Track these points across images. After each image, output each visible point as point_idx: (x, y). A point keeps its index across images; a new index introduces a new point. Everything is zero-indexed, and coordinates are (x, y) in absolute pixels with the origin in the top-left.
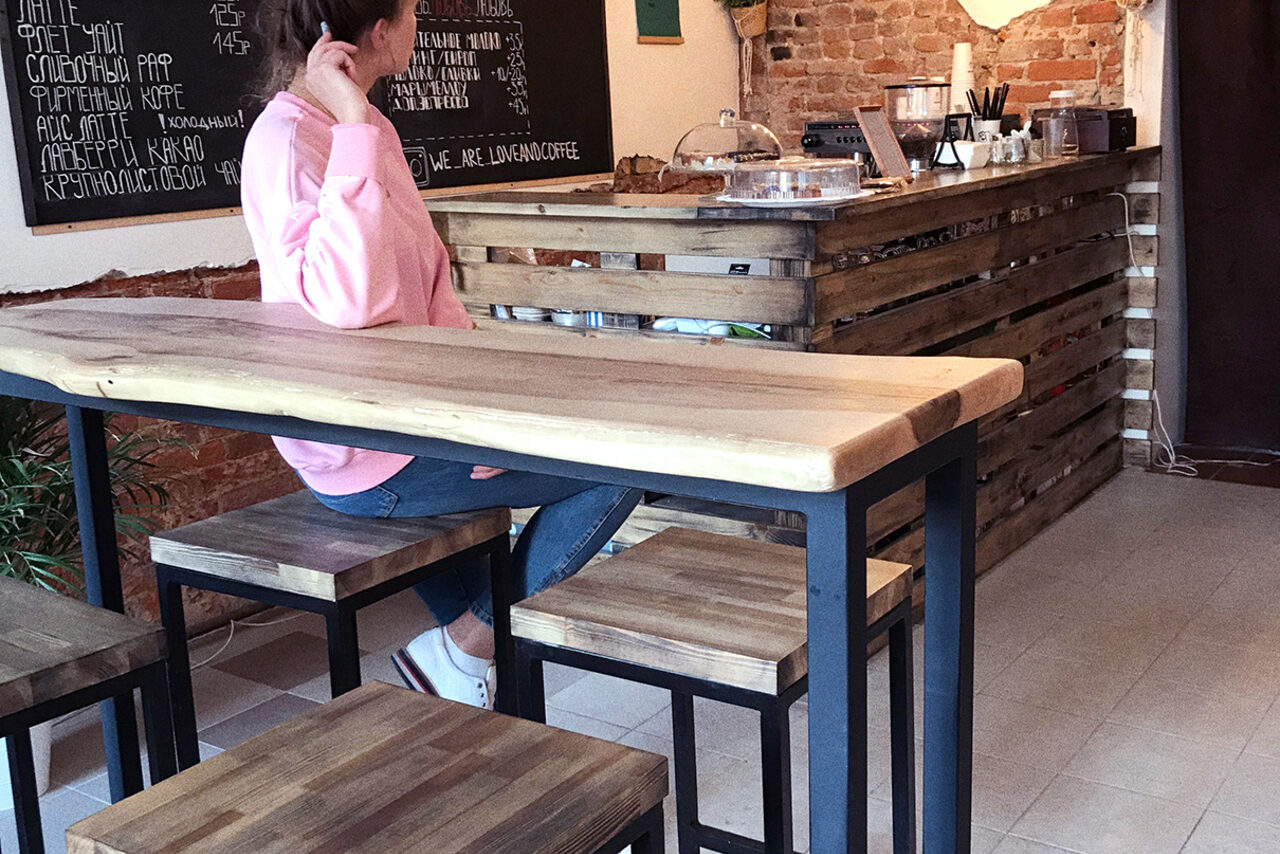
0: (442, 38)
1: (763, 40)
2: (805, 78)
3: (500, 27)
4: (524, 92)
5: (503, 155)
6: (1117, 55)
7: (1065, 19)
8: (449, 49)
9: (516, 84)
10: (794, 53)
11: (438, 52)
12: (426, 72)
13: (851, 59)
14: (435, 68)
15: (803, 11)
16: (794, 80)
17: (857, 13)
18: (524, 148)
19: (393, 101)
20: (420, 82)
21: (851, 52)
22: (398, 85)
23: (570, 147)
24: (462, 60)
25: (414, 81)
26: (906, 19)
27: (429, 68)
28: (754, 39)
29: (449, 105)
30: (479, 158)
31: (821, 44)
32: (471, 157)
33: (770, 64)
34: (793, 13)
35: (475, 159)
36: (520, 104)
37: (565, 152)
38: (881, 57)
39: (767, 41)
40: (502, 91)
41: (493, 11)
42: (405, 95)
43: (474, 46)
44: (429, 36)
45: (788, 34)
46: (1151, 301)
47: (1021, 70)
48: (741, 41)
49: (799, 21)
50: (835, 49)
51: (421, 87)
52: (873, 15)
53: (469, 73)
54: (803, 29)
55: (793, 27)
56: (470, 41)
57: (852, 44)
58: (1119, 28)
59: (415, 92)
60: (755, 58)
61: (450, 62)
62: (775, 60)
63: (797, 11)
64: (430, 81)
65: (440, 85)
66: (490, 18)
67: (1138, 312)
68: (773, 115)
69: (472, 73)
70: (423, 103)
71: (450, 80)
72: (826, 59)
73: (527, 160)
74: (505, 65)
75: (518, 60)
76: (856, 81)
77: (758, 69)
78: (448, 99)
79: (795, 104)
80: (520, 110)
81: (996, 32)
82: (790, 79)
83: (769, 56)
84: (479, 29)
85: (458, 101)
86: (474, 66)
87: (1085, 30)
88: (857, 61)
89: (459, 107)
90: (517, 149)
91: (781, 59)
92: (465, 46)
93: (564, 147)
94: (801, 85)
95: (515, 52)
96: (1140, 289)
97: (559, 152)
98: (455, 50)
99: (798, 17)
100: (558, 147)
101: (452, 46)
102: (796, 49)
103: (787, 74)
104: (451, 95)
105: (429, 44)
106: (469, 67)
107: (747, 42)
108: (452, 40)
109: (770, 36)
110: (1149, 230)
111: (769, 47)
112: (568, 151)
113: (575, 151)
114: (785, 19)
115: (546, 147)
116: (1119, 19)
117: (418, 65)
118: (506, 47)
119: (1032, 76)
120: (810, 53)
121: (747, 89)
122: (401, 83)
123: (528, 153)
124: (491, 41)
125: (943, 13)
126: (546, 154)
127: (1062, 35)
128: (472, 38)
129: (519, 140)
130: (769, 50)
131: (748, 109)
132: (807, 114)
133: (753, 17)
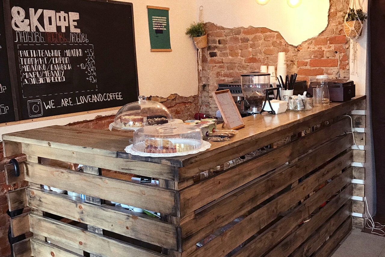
0: (51, 52)
1: (206, 50)
2: (222, 64)
3: (83, 47)
4: (95, 74)
5: (83, 100)
6: (346, 58)
7: (324, 42)
8: (55, 57)
9: (90, 69)
10: (218, 54)
11: (49, 59)
12: (42, 67)
13: (239, 57)
14: (47, 65)
15: (221, 38)
16: (218, 65)
17: (241, 39)
18: (94, 96)
19: (23, 79)
20: (39, 72)
21: (239, 55)
22: (26, 74)
23: (118, 94)
24: (62, 61)
25: (35, 71)
26: (260, 42)
27: (44, 65)
28: (203, 49)
29: (55, 80)
30: (70, 102)
31: (228, 51)
32: (66, 102)
33: (209, 58)
34: (217, 39)
35: (68, 102)
36: (92, 78)
37: (115, 97)
38: (251, 56)
39: (208, 50)
40: (84, 74)
41: (78, 40)
42: (30, 77)
43: (68, 54)
44: (44, 52)
45: (216, 47)
46: (363, 160)
47: (307, 63)
48: (198, 50)
49: (220, 42)
50: (233, 53)
51: (39, 73)
52: (247, 40)
53: (65, 66)
54: (221, 46)
55: (218, 45)
56: (66, 53)
57: (240, 51)
58: (347, 46)
59: (36, 76)
60: (203, 56)
61: (55, 61)
62: (211, 57)
63: (219, 38)
64: (44, 71)
65: (50, 72)
66: (77, 43)
67: (358, 164)
68: (210, 78)
69: (67, 66)
70: (40, 80)
71: (55, 70)
72: (230, 57)
73: (96, 101)
74: (85, 62)
75: (91, 60)
76: (242, 66)
77: (204, 60)
78: (54, 78)
79: (218, 74)
80: (92, 80)
81: (296, 47)
82: (216, 65)
83: (209, 56)
84: (71, 48)
85: (59, 78)
86: (68, 63)
87: (333, 47)
88: (242, 58)
89: (60, 81)
90: (91, 97)
91: (213, 57)
92: (63, 55)
93: (114, 95)
94: (220, 67)
95: (90, 57)
96: (358, 155)
97: (113, 97)
98: (58, 57)
99: (219, 41)
100: (112, 95)
101: (56, 55)
102: (218, 53)
103: (215, 62)
104: (55, 76)
105: (44, 55)
106: (66, 64)
107: (200, 50)
108: (57, 53)
110: (361, 130)
111: (209, 52)
112: (117, 96)
113: (120, 96)
114: (214, 41)
115: (106, 96)
116: (347, 42)
117: (37, 64)
118: (85, 55)
119: (312, 64)
120: (225, 55)
121: (200, 68)
122: (28, 72)
123: (95, 98)
124: (78, 53)
125: (275, 39)
126: (106, 98)
127: (323, 49)
128: (68, 52)
129: (92, 93)
130: (209, 53)
131: (201, 76)
132: (223, 78)
133: (202, 41)
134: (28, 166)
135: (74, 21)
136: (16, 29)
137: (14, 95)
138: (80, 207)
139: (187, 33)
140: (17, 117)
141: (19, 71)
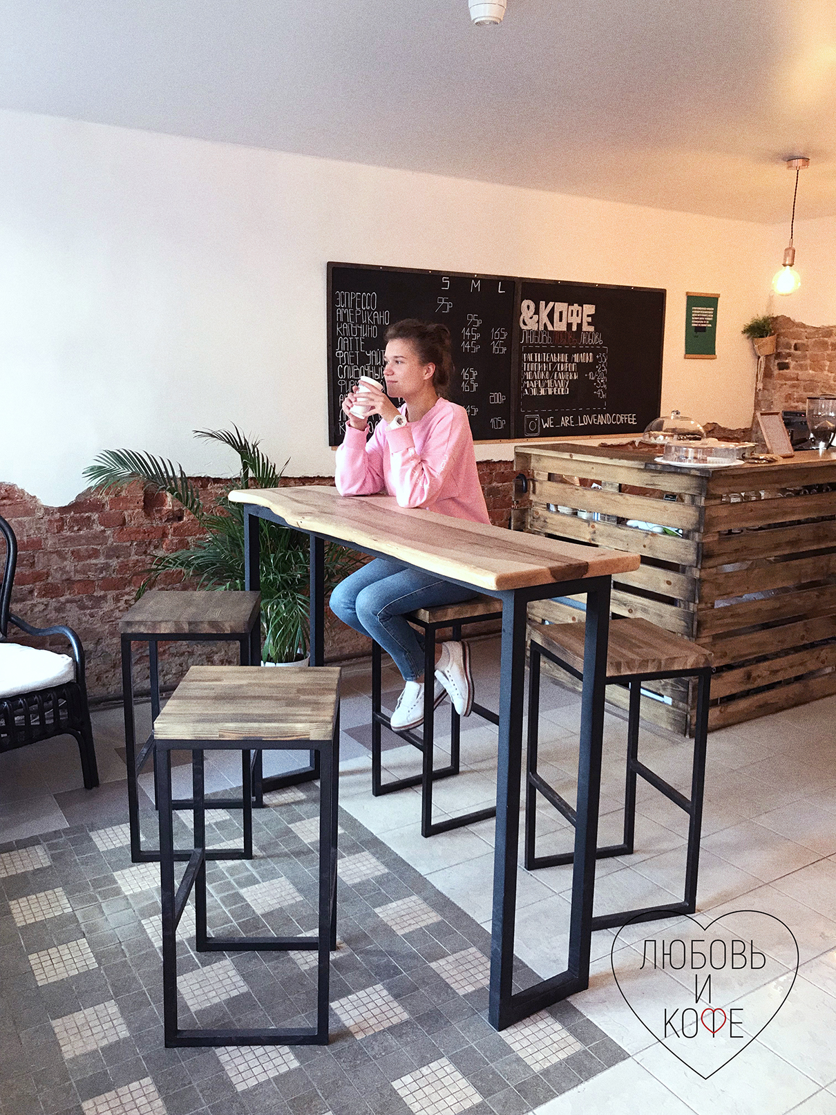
0: (557, 356)
1: (773, 358)
2: (796, 382)
3: (594, 350)
4: (605, 386)
5: (587, 420)
8: (560, 362)
9: (600, 381)
10: (791, 366)
11: (554, 364)
12: (545, 374)
13: (826, 373)
14: (550, 373)
15: (799, 341)
16: (789, 383)
18: (600, 417)
19: (524, 389)
20: (541, 380)
21: (827, 368)
22: (528, 382)
23: (631, 417)
24: (568, 369)
25: (538, 380)
27: (547, 372)
28: (767, 357)
29: (557, 392)
30: (571, 422)
31: (808, 362)
32: (566, 421)
33: (776, 372)
34: (793, 342)
35: (569, 422)
36: (601, 392)
37: (627, 420)
39: (776, 358)
40: (591, 386)
41: (591, 341)
42: (531, 387)
43: (576, 360)
44: (549, 356)
45: (789, 355)
48: (759, 357)
49: (796, 347)
50: (816, 365)
51: (541, 382)
53: (571, 376)
54: (798, 352)
55: (792, 351)
56: (574, 358)
57: (828, 363)
59: (537, 385)
60: (767, 368)
61: (560, 369)
62: (780, 369)
63: (795, 341)
64: (547, 380)
65: (553, 382)
66: (588, 345)
68: (775, 402)
69: (573, 375)
70: (541, 392)
71: (559, 379)
72: (811, 371)
73: (602, 423)
74: (595, 371)
75: (603, 368)
76: (828, 386)
77: (768, 374)
78: (557, 389)
79: (789, 397)
80: (601, 395)
82: (787, 382)
83: (776, 367)
84: (580, 351)
85: (562, 390)
86: (575, 371)
88: (830, 374)
89: (563, 393)
90: (596, 418)
91: (783, 369)
92: (571, 360)
93: (627, 417)
94: (793, 386)
95: (601, 364)
97: (624, 420)
98: (564, 363)
99: (796, 344)
100: (623, 417)
101: (562, 361)
102: (792, 364)
103: (785, 379)
104: (559, 387)
105: (549, 359)
106: (572, 372)
107: (762, 359)
108: (564, 357)
109: (778, 355)
111: (777, 362)
112: (629, 419)
113: (634, 419)
114: (788, 346)
115: (615, 417)
117: (541, 371)
118: (596, 361)
120: (802, 367)
121: (760, 386)
122: (530, 380)
123: (602, 420)
124: (587, 358)
126: (614, 420)
128: (576, 356)
129: (598, 413)
130: (776, 364)
131: (760, 398)
132: (796, 404)
133: (767, 344)
134: (536, 483)
135: (588, 316)
136: (523, 327)
137: (513, 409)
138: (593, 527)
139: (744, 332)
140: (513, 434)
141: (521, 378)
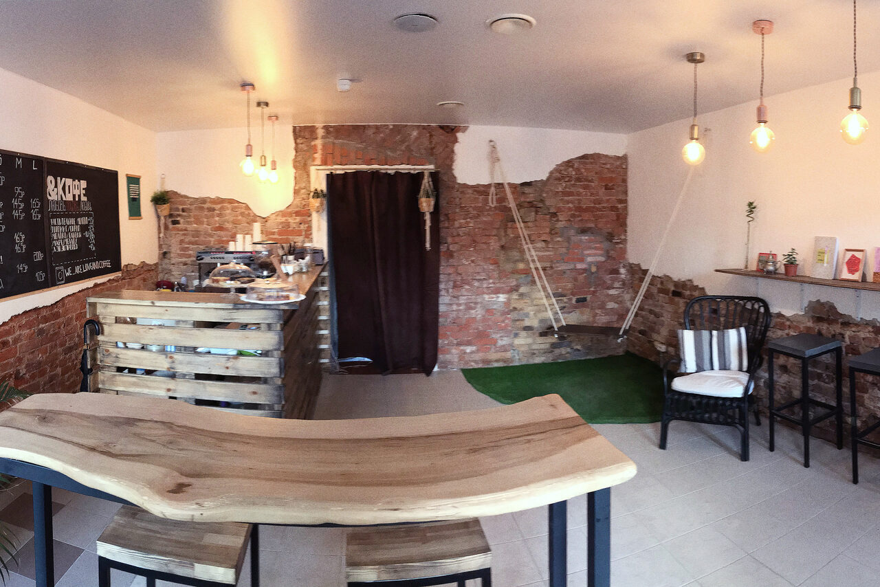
0: (69, 220)
1: (169, 217)
2: (186, 232)
3: (87, 215)
4: (94, 241)
5: (88, 267)
6: (310, 228)
7: (290, 214)
8: (72, 225)
9: (91, 237)
11: (68, 226)
12: (64, 235)
13: (205, 226)
14: (67, 233)
15: (185, 207)
16: (181, 233)
17: (208, 208)
18: (94, 264)
19: (53, 247)
20: (62, 240)
21: (205, 223)
23: (108, 262)
24: (76, 229)
25: (60, 239)
26: (228, 212)
27: (65, 233)
28: (165, 217)
29: (71, 248)
30: (81, 269)
31: (192, 220)
34: (181, 207)
35: (79, 270)
36: (92, 246)
38: (218, 225)
40: (87, 241)
41: (86, 208)
42: (57, 245)
43: (80, 223)
44: (65, 220)
45: (179, 215)
46: (328, 314)
47: (274, 232)
48: (160, 218)
49: (183, 210)
50: (198, 221)
52: (214, 210)
53: (78, 234)
54: (184, 213)
55: (181, 213)
56: (78, 221)
57: (205, 220)
58: (309, 219)
59: (60, 244)
60: (165, 224)
61: (72, 229)
62: (174, 225)
64: (65, 239)
65: (68, 240)
66: (84, 211)
67: (323, 317)
68: (173, 245)
70: (63, 248)
71: (72, 238)
72: (195, 225)
73: (95, 269)
74: (88, 230)
75: (92, 228)
76: (208, 234)
77: (166, 228)
78: (71, 246)
79: (182, 242)
80: (93, 248)
81: (264, 218)
82: (179, 232)
83: (171, 223)
84: (81, 216)
85: (74, 247)
86: (79, 231)
87: (298, 219)
88: (208, 227)
89: (74, 249)
90: (92, 265)
91: (176, 224)
92: (77, 223)
94: (184, 235)
95: (91, 225)
96: (324, 309)
97: (105, 265)
98: (74, 225)
100: (105, 262)
102: (182, 221)
103: (179, 230)
104: (72, 244)
105: (65, 223)
107: (162, 218)
108: (72, 221)
109: (171, 216)
110: (325, 288)
111: (170, 220)
112: (107, 264)
113: (109, 264)
114: (177, 209)
115: (101, 263)
116: (310, 215)
117: (62, 232)
118: (89, 223)
119: (280, 234)
120: (188, 223)
121: (162, 235)
122: (56, 240)
123: (94, 266)
124: (83, 221)
125: (243, 210)
126: (100, 266)
127: (290, 221)
128: (79, 219)
129: (92, 261)
131: (162, 243)
132: (188, 246)
133: (165, 209)
135: (83, 189)
136: (50, 198)
137: (48, 264)
139: (152, 201)
140: (50, 284)
141: (51, 239)
